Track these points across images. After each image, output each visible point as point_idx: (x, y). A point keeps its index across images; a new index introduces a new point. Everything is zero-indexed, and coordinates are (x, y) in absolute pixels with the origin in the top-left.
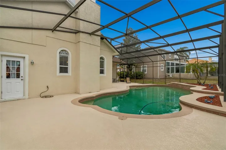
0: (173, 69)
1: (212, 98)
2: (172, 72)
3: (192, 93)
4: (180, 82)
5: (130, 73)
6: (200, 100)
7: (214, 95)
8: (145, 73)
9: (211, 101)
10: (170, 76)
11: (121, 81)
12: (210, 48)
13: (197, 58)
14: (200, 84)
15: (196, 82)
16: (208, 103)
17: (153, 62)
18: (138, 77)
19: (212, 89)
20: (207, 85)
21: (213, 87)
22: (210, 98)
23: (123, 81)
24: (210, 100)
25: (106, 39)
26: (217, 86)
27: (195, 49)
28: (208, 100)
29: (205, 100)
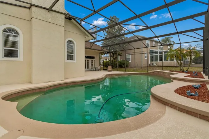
0: (156, 57)
1: (198, 88)
2: (156, 60)
3: (172, 81)
4: (162, 70)
5: (114, 62)
6: (180, 91)
7: (199, 84)
8: (129, 61)
9: (196, 94)
10: (154, 65)
11: (104, 70)
12: (193, 30)
13: (180, 43)
14: (183, 71)
15: (179, 69)
16: (191, 97)
17: (135, 49)
18: (122, 65)
19: (196, 76)
20: (190, 72)
21: (198, 75)
22: (194, 88)
23: (106, 70)
24: (194, 92)
25: (74, 19)
26: (202, 73)
27: (178, 33)
28: (191, 91)
29: (187, 91)
